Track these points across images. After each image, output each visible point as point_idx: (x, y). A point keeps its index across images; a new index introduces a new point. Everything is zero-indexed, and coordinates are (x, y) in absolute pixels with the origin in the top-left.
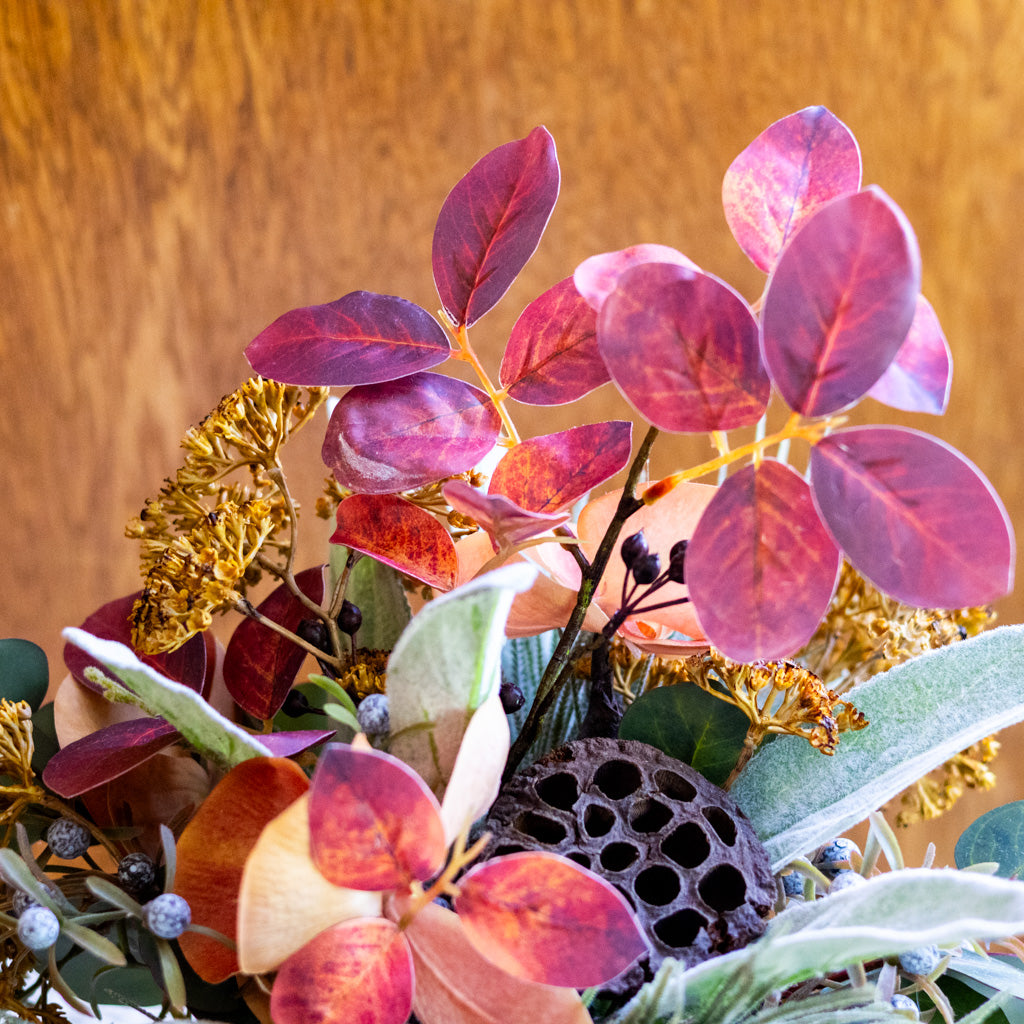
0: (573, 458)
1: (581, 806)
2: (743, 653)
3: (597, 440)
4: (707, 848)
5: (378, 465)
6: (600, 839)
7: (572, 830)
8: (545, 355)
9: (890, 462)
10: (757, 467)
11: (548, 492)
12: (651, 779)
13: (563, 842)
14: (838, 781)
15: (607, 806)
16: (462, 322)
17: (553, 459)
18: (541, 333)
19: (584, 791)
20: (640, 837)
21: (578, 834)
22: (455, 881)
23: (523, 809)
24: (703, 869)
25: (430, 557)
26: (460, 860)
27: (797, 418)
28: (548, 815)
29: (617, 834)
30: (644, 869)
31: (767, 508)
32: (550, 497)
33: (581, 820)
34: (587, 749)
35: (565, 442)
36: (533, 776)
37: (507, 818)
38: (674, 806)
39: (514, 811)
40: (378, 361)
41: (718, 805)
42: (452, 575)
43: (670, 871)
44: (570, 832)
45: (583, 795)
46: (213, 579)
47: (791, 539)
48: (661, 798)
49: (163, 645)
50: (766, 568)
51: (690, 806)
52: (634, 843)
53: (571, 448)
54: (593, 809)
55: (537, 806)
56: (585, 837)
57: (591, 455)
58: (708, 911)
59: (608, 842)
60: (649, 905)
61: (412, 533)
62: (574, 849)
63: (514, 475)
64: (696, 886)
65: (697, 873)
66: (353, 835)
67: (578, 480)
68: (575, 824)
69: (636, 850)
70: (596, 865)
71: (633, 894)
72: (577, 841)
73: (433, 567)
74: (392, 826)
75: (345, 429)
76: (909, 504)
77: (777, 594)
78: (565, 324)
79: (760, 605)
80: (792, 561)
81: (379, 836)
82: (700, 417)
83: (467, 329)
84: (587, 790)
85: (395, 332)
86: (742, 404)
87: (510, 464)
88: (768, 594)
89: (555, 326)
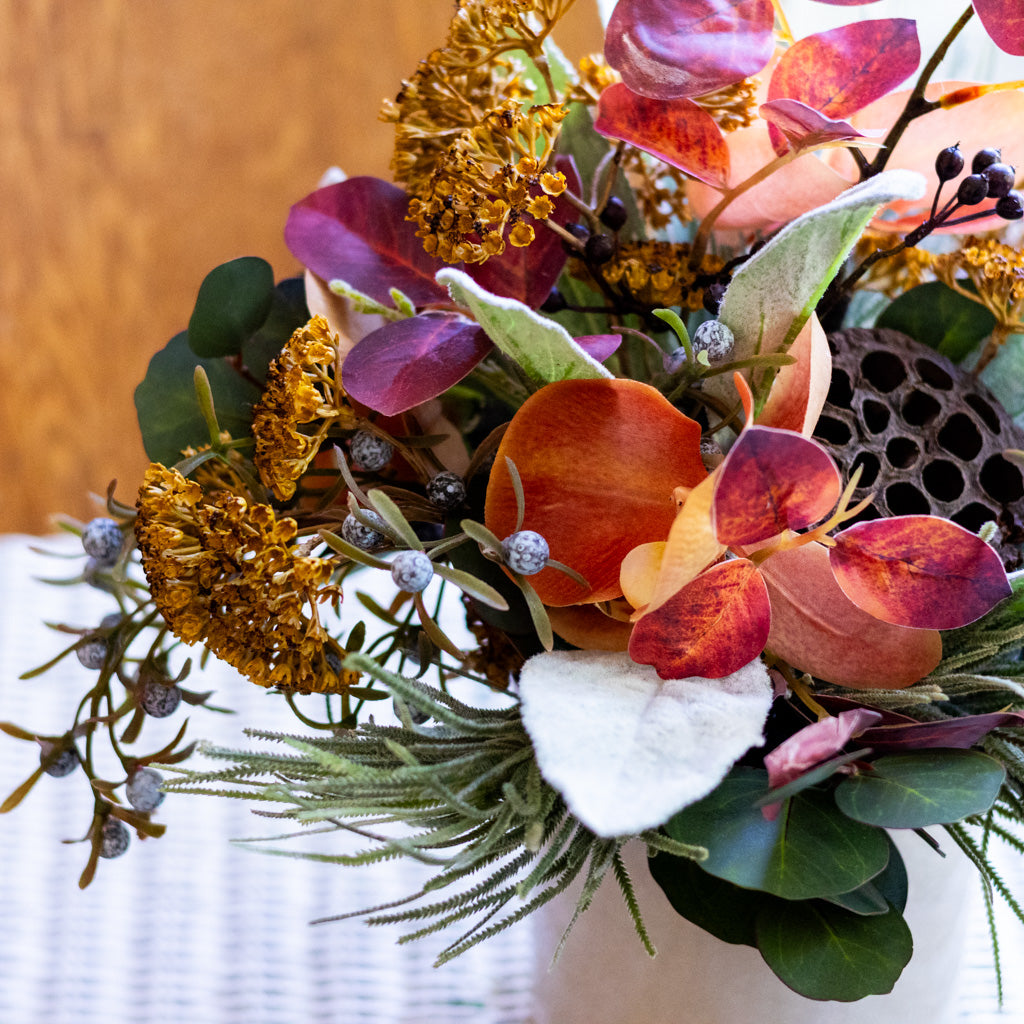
0: (856, 55)
1: (858, 403)
3: (879, 37)
4: (979, 438)
5: (670, 68)
6: (880, 435)
7: (854, 428)
12: (913, 370)
13: (849, 443)
15: (879, 400)
17: (836, 56)
19: (856, 386)
20: (915, 430)
21: (861, 431)
22: (832, 533)
24: (979, 461)
25: (699, 150)
26: (842, 515)
28: (834, 415)
29: (895, 431)
30: (927, 463)
32: (832, 95)
33: (861, 417)
34: (848, 341)
35: (845, 38)
38: (939, 397)
41: (974, 390)
42: (724, 171)
43: (951, 464)
44: (853, 430)
45: (857, 391)
48: (926, 389)
51: (951, 394)
52: (912, 438)
53: (853, 44)
54: (868, 404)
56: (869, 435)
57: (874, 53)
58: (993, 503)
59: (889, 438)
60: (940, 502)
61: (678, 125)
62: (862, 449)
63: (795, 72)
64: (978, 479)
65: (975, 466)
66: (751, 502)
67: (861, 80)
68: (856, 422)
69: (914, 444)
70: (885, 463)
71: (924, 491)
72: (862, 439)
73: (703, 162)
74: (784, 489)
75: (630, 29)
81: (771, 499)
84: (860, 385)
87: (792, 60)
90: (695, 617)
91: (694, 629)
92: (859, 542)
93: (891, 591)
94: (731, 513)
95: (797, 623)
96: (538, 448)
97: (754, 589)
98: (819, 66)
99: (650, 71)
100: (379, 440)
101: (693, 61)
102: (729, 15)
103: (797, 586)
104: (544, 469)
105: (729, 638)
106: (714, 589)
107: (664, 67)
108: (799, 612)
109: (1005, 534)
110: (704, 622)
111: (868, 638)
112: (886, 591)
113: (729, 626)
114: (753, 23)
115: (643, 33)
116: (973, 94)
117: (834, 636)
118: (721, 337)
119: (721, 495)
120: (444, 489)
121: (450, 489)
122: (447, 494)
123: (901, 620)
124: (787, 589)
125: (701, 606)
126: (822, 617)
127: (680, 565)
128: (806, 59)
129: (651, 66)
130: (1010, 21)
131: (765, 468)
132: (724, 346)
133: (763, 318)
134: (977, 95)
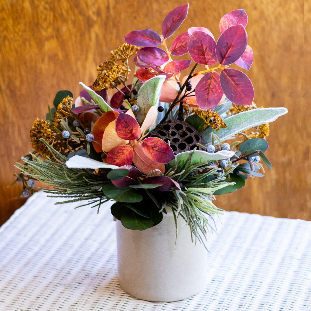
0: (180, 66)
1: (170, 131)
2: (203, 107)
3: (185, 63)
4: (193, 141)
8: (178, 46)
9: (235, 76)
10: (212, 73)
11: (174, 72)
12: (185, 128)
13: (166, 136)
14: (222, 134)
15: (176, 131)
17: (176, 66)
18: (178, 42)
20: (181, 138)
21: (169, 135)
22: (142, 140)
23: (159, 129)
26: (143, 137)
27: (220, 65)
28: (164, 131)
29: (176, 137)
30: (180, 143)
31: (212, 81)
33: (170, 133)
34: (174, 121)
36: (162, 124)
37: (156, 131)
38: (189, 133)
39: (158, 130)
40: (148, 43)
41: (197, 135)
46: (109, 78)
47: (216, 87)
48: (186, 132)
49: (98, 89)
50: (210, 92)
51: (192, 134)
52: (179, 139)
53: (180, 64)
54: (172, 131)
55: (162, 129)
56: (170, 136)
57: (183, 66)
59: (174, 138)
62: (168, 138)
63: (168, 68)
64: (189, 147)
65: (190, 145)
66: (124, 129)
69: (179, 140)
70: (171, 141)
71: (177, 147)
74: (131, 128)
75: (139, 55)
76: (237, 84)
77: (212, 97)
78: (183, 41)
79: (208, 99)
80: (215, 91)
81: (129, 130)
82: (204, 62)
83: (165, 39)
84: (172, 128)
85: (152, 38)
86: (212, 61)
87: (168, 65)
88: (210, 97)
89: (181, 41)
90: (118, 154)
91: (118, 157)
92: (146, 142)
93: (153, 153)
94: (119, 130)
95: (139, 161)
97: (131, 152)
98: (173, 67)
99: (140, 63)
100: (77, 121)
101: (148, 62)
102: (159, 57)
103: (140, 153)
105: (124, 160)
106: (122, 149)
107: (142, 62)
108: (140, 158)
110: (120, 156)
111: (152, 165)
112: (151, 153)
113: (125, 158)
114: (164, 59)
115: (141, 57)
117: (146, 164)
118: (136, 107)
119: (117, 126)
120: (85, 131)
121: (87, 131)
123: (155, 160)
124: (139, 154)
125: (119, 152)
126: (144, 160)
127: (108, 137)
128: (170, 65)
130: (196, 56)
131: (126, 122)
132: (136, 109)
133: (144, 105)
134: (198, 74)
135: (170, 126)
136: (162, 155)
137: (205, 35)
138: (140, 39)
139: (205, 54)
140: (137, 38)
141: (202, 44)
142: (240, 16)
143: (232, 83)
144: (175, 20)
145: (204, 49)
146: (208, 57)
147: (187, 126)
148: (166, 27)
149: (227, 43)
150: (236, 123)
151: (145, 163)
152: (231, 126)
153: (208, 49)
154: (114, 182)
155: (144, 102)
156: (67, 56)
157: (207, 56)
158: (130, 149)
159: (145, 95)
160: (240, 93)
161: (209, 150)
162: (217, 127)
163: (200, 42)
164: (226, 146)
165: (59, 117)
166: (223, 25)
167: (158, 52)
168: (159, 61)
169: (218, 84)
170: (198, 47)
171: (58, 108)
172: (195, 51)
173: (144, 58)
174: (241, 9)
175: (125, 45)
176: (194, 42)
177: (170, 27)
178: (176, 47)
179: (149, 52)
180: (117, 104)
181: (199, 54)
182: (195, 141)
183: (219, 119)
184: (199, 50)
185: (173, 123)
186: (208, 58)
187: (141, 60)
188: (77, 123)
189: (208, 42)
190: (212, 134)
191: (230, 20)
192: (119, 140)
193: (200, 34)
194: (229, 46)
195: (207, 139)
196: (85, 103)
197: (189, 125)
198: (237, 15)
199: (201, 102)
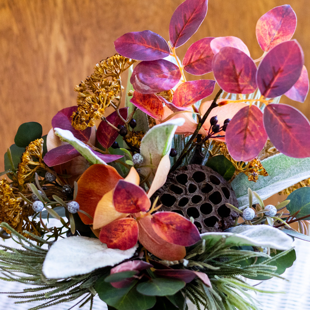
0: (198, 89)
1: (188, 184)
2: (237, 158)
3: (206, 84)
4: (221, 199)
5: (145, 85)
6: (192, 194)
7: (185, 190)
8: (195, 60)
9: (286, 115)
10: (250, 107)
12: (208, 178)
13: (182, 194)
15: (195, 184)
16: (174, 46)
17: (193, 88)
18: (195, 53)
19: (189, 180)
20: (203, 194)
21: (186, 192)
22: (152, 214)
23: (172, 183)
24: (219, 205)
25: (157, 109)
26: (153, 210)
27: (263, 97)
28: (179, 186)
29: (196, 193)
30: (203, 203)
31: (251, 119)
32: (190, 99)
33: (187, 188)
34: (192, 167)
35: (197, 84)
36: (175, 174)
37: (167, 185)
38: (214, 186)
39: (170, 184)
40: (150, 54)
41: (226, 186)
42: (162, 116)
43: (210, 205)
45: (189, 181)
47: (256, 128)
48: (210, 183)
50: (248, 135)
51: (218, 186)
52: (201, 196)
53: (199, 86)
54: (191, 185)
55: (176, 183)
56: (188, 193)
57: (203, 89)
58: (219, 217)
59: (194, 195)
60: (203, 214)
61: (153, 102)
62: (185, 196)
63: (181, 91)
64: (217, 210)
65: (217, 206)
66: (125, 201)
67: (199, 95)
68: (186, 189)
69: (201, 197)
70: (190, 201)
71: (199, 210)
72: (186, 194)
73: (157, 113)
74: (136, 199)
75: (137, 74)
76: (289, 127)
77: (250, 143)
78: (202, 52)
79: (244, 145)
80: (255, 135)
81: (132, 201)
82: (237, 89)
83: (175, 48)
84: (190, 179)
85: (155, 45)
86: (249, 88)
87: (181, 88)
88: (247, 143)
89: (199, 52)
90: (116, 232)
91: (115, 235)
93: (168, 233)
94: (119, 203)
95: (147, 239)
96: (90, 182)
97: (134, 227)
98: (188, 90)
99: (140, 85)
101: (151, 84)
102: (167, 74)
103: (148, 228)
104: (92, 188)
105: (126, 239)
106: (122, 225)
107: (143, 85)
108: (148, 236)
109: (220, 226)
110: (119, 234)
112: (166, 233)
113: (126, 236)
114: (174, 77)
115: (141, 76)
116: (225, 103)
117: (157, 244)
118: (138, 158)
119: (115, 197)
120: (65, 189)
121: (67, 189)
122: (65, 190)
123: (171, 241)
125: (118, 229)
126: (154, 238)
127: (102, 214)
128: (184, 88)
129: (140, 84)
130: (226, 83)
131: (128, 192)
132: (139, 161)
133: (150, 155)
134: (226, 104)
135: (186, 176)
136: (181, 235)
137: (239, 52)
138: (139, 47)
139: (239, 80)
140: (134, 45)
141: (234, 66)
142: (285, 16)
143: (281, 125)
144: (189, 19)
145: (238, 73)
146: (244, 84)
147: (211, 174)
148: (176, 28)
149: (274, 68)
150: (279, 167)
151: (155, 242)
152: (273, 170)
153: (243, 72)
154: (114, 285)
155: (151, 151)
156: (24, 30)
157: (241, 82)
158: (134, 222)
159: (152, 143)
160: (294, 140)
161: (247, 217)
162: (255, 178)
163: (231, 64)
164: (272, 210)
165: (25, 172)
166: (261, 31)
167: (165, 66)
168: (167, 81)
169: (260, 124)
170: (228, 70)
171: (23, 160)
172: (225, 76)
173: (145, 77)
174: (286, 5)
175: (117, 57)
176: (223, 63)
177: (182, 30)
178: (192, 60)
179: (151, 68)
180: (106, 139)
181: (230, 81)
182: (223, 198)
183: (256, 165)
184: (230, 75)
185: (190, 171)
186: (242, 85)
187: (141, 81)
188: (51, 176)
189: (244, 63)
190: (249, 189)
191: (271, 24)
192: (117, 214)
193: (231, 52)
194: (276, 71)
195: (238, 188)
196: (60, 139)
197: (213, 171)
198: (281, 13)
199: (234, 150)
